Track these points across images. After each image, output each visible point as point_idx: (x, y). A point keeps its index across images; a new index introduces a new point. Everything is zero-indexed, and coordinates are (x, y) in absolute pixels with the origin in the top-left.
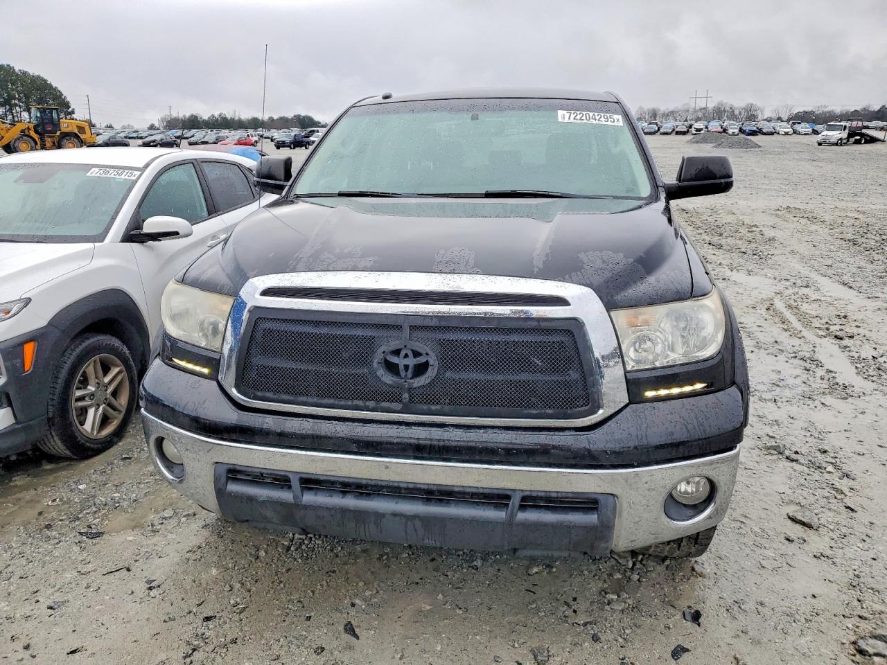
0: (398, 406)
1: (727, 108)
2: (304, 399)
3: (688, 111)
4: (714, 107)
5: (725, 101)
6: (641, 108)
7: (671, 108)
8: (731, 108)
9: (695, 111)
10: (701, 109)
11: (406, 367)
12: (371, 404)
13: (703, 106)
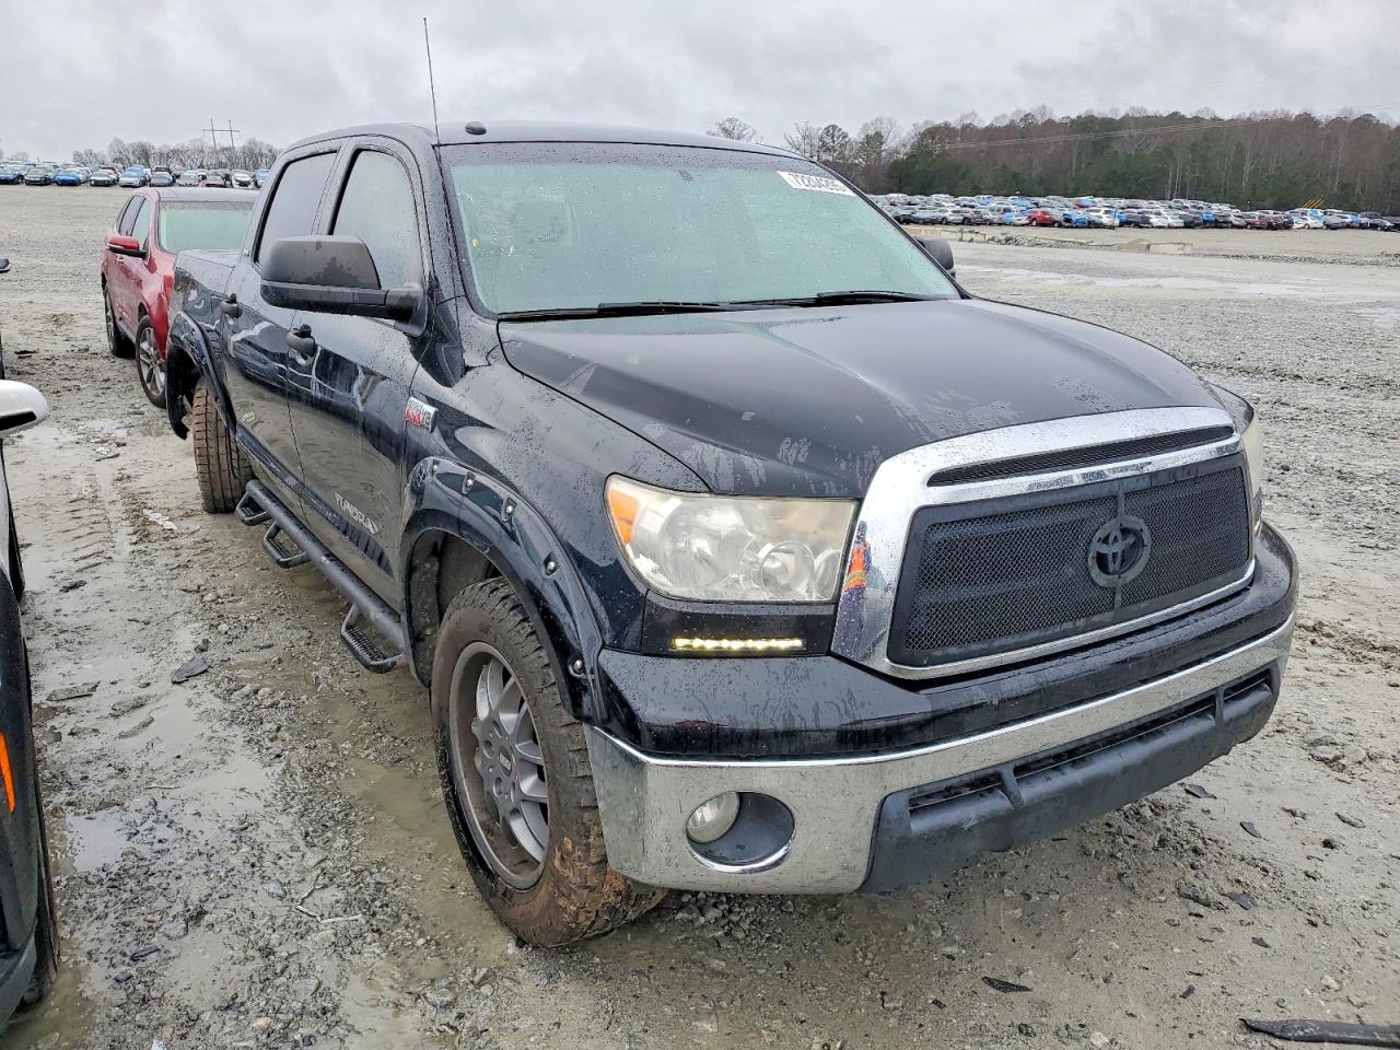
0: (1107, 616)
1: (265, 151)
2: (1003, 641)
3: (202, 151)
4: (244, 147)
5: (259, 139)
6: (117, 141)
7: (173, 145)
8: (270, 151)
9: (215, 151)
10: (223, 150)
11: (1115, 555)
12: (1081, 623)
13: (226, 144)
